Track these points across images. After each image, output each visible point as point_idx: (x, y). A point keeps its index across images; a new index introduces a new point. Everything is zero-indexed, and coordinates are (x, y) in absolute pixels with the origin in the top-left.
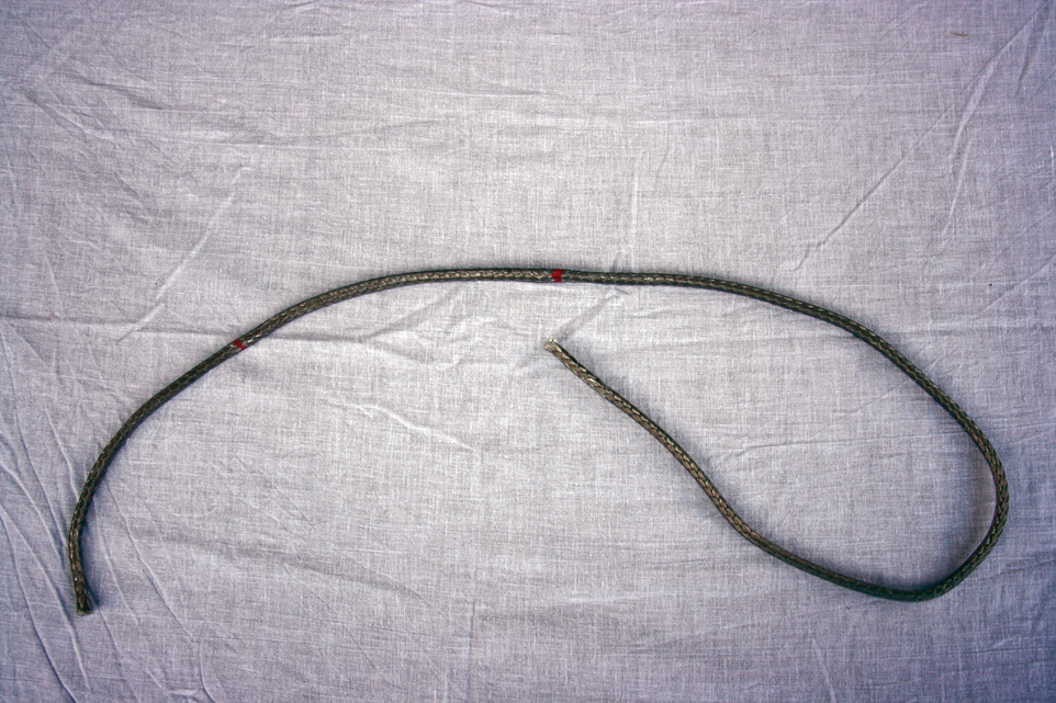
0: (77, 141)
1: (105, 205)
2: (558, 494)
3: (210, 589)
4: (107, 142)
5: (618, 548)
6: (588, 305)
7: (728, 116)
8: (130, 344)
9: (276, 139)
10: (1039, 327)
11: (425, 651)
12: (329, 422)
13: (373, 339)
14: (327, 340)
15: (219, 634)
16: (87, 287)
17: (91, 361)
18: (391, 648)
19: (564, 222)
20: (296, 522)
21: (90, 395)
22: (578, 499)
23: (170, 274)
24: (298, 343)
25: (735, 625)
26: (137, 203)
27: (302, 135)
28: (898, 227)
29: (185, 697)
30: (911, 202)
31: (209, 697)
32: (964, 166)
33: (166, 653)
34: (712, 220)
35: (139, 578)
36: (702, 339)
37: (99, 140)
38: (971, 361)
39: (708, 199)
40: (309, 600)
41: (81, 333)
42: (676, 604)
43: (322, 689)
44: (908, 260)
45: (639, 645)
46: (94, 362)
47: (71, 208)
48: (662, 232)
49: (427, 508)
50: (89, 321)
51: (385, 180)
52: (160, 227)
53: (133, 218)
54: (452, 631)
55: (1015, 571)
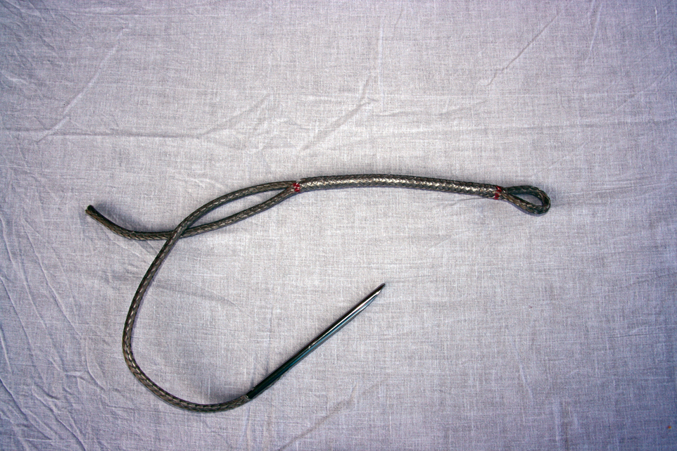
0: (16, 17)
1: (34, 57)
2: (329, 233)
3: (93, 303)
4: (36, 17)
5: (371, 268)
6: (350, 109)
8: (46, 143)
9: (145, 11)
10: (652, 121)
11: (238, 342)
12: (176, 191)
13: (206, 136)
14: (176, 137)
15: (99, 334)
16: (19, 108)
18: (215, 340)
19: (333, 57)
21: (18, 177)
22: (343, 235)
23: (74, 98)
24: (157, 139)
25: (452, 320)
26: (54, 54)
27: (163, 8)
28: (556, 58)
29: (75, 377)
30: (564, 42)
31: (91, 377)
32: (598, 20)
33: (63, 347)
34: (432, 54)
35: (46, 297)
36: (426, 130)
37: (30, 15)
38: (608, 144)
39: (429, 41)
40: (160, 309)
41: (14, 137)
42: (411, 306)
44: (563, 79)
45: (386, 335)
46: (21, 155)
47: (10, 59)
48: (399, 62)
49: (240, 245)
50: (19, 130)
51: (216, 34)
52: (70, 69)
53: (52, 64)
54: (257, 328)
55: (643, 282)
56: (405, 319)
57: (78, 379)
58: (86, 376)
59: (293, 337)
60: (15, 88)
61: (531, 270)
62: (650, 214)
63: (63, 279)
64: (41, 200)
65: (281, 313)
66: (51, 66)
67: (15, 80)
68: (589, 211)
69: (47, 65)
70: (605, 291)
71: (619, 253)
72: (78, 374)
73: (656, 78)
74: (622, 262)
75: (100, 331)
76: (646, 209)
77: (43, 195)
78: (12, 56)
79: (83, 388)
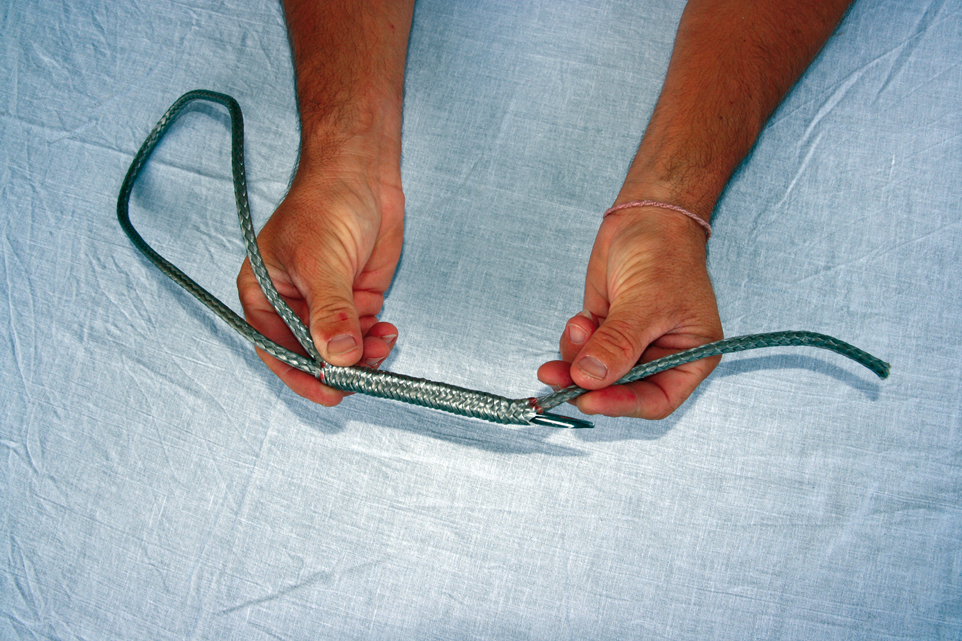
1: (77, 36)
3: (56, 362)
7: (609, 66)
8: (59, 148)
9: (226, 9)
10: (845, 309)
11: (214, 459)
14: (215, 178)
15: (52, 401)
16: (40, 95)
17: (24, 154)
18: (187, 449)
19: (441, 123)
20: (142, 322)
21: (14, 181)
23: (109, 99)
24: (192, 175)
25: (493, 507)
26: (101, 38)
29: (8, 448)
31: (27, 453)
32: (811, 154)
34: (570, 148)
35: (4, 338)
36: (532, 246)
39: (571, 130)
40: (132, 390)
41: (24, 130)
42: (444, 474)
43: (120, 469)
45: (401, 502)
46: (26, 155)
47: (48, 31)
48: (524, 148)
50: (31, 122)
52: (114, 61)
53: (95, 49)
54: (242, 447)
55: (767, 525)
56: (431, 489)
57: (11, 452)
58: (22, 451)
59: (283, 471)
60: (44, 69)
61: (618, 469)
62: (806, 437)
63: (30, 321)
64: (33, 216)
65: (276, 437)
66: (92, 52)
67: (46, 59)
68: (720, 410)
69: (90, 49)
70: (711, 525)
71: (746, 478)
72: (13, 445)
73: (868, 252)
74: (748, 491)
75: (55, 399)
76: (803, 428)
77: (37, 210)
78: (53, 29)
79: (14, 464)
